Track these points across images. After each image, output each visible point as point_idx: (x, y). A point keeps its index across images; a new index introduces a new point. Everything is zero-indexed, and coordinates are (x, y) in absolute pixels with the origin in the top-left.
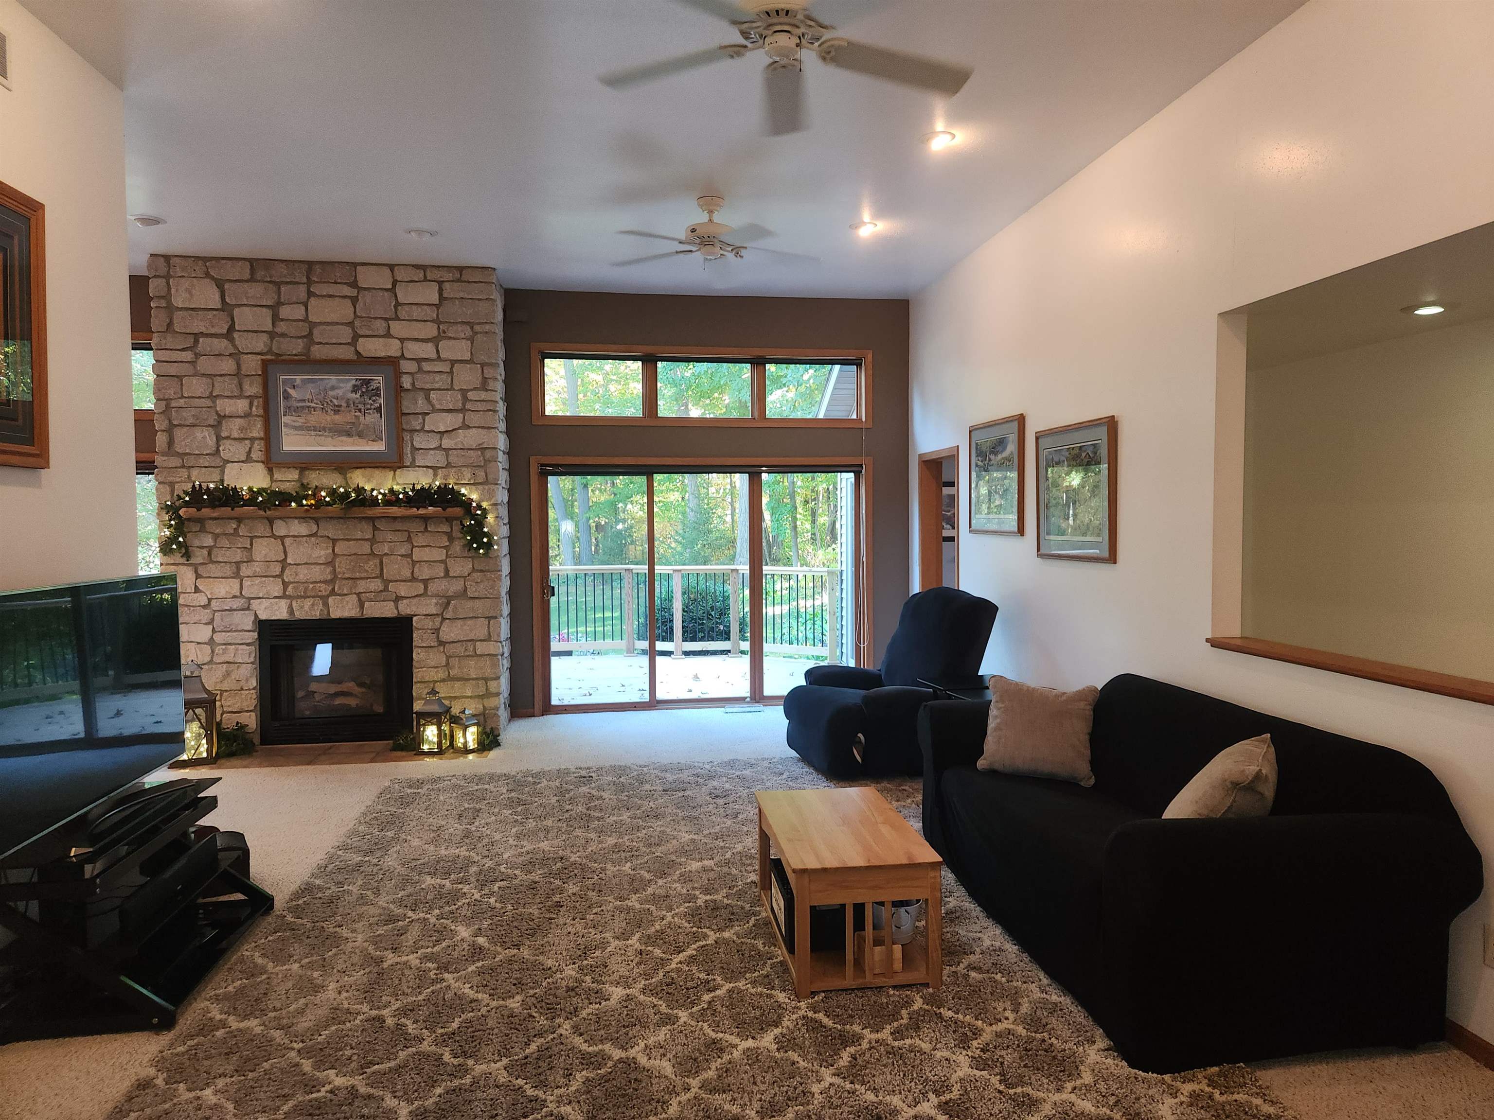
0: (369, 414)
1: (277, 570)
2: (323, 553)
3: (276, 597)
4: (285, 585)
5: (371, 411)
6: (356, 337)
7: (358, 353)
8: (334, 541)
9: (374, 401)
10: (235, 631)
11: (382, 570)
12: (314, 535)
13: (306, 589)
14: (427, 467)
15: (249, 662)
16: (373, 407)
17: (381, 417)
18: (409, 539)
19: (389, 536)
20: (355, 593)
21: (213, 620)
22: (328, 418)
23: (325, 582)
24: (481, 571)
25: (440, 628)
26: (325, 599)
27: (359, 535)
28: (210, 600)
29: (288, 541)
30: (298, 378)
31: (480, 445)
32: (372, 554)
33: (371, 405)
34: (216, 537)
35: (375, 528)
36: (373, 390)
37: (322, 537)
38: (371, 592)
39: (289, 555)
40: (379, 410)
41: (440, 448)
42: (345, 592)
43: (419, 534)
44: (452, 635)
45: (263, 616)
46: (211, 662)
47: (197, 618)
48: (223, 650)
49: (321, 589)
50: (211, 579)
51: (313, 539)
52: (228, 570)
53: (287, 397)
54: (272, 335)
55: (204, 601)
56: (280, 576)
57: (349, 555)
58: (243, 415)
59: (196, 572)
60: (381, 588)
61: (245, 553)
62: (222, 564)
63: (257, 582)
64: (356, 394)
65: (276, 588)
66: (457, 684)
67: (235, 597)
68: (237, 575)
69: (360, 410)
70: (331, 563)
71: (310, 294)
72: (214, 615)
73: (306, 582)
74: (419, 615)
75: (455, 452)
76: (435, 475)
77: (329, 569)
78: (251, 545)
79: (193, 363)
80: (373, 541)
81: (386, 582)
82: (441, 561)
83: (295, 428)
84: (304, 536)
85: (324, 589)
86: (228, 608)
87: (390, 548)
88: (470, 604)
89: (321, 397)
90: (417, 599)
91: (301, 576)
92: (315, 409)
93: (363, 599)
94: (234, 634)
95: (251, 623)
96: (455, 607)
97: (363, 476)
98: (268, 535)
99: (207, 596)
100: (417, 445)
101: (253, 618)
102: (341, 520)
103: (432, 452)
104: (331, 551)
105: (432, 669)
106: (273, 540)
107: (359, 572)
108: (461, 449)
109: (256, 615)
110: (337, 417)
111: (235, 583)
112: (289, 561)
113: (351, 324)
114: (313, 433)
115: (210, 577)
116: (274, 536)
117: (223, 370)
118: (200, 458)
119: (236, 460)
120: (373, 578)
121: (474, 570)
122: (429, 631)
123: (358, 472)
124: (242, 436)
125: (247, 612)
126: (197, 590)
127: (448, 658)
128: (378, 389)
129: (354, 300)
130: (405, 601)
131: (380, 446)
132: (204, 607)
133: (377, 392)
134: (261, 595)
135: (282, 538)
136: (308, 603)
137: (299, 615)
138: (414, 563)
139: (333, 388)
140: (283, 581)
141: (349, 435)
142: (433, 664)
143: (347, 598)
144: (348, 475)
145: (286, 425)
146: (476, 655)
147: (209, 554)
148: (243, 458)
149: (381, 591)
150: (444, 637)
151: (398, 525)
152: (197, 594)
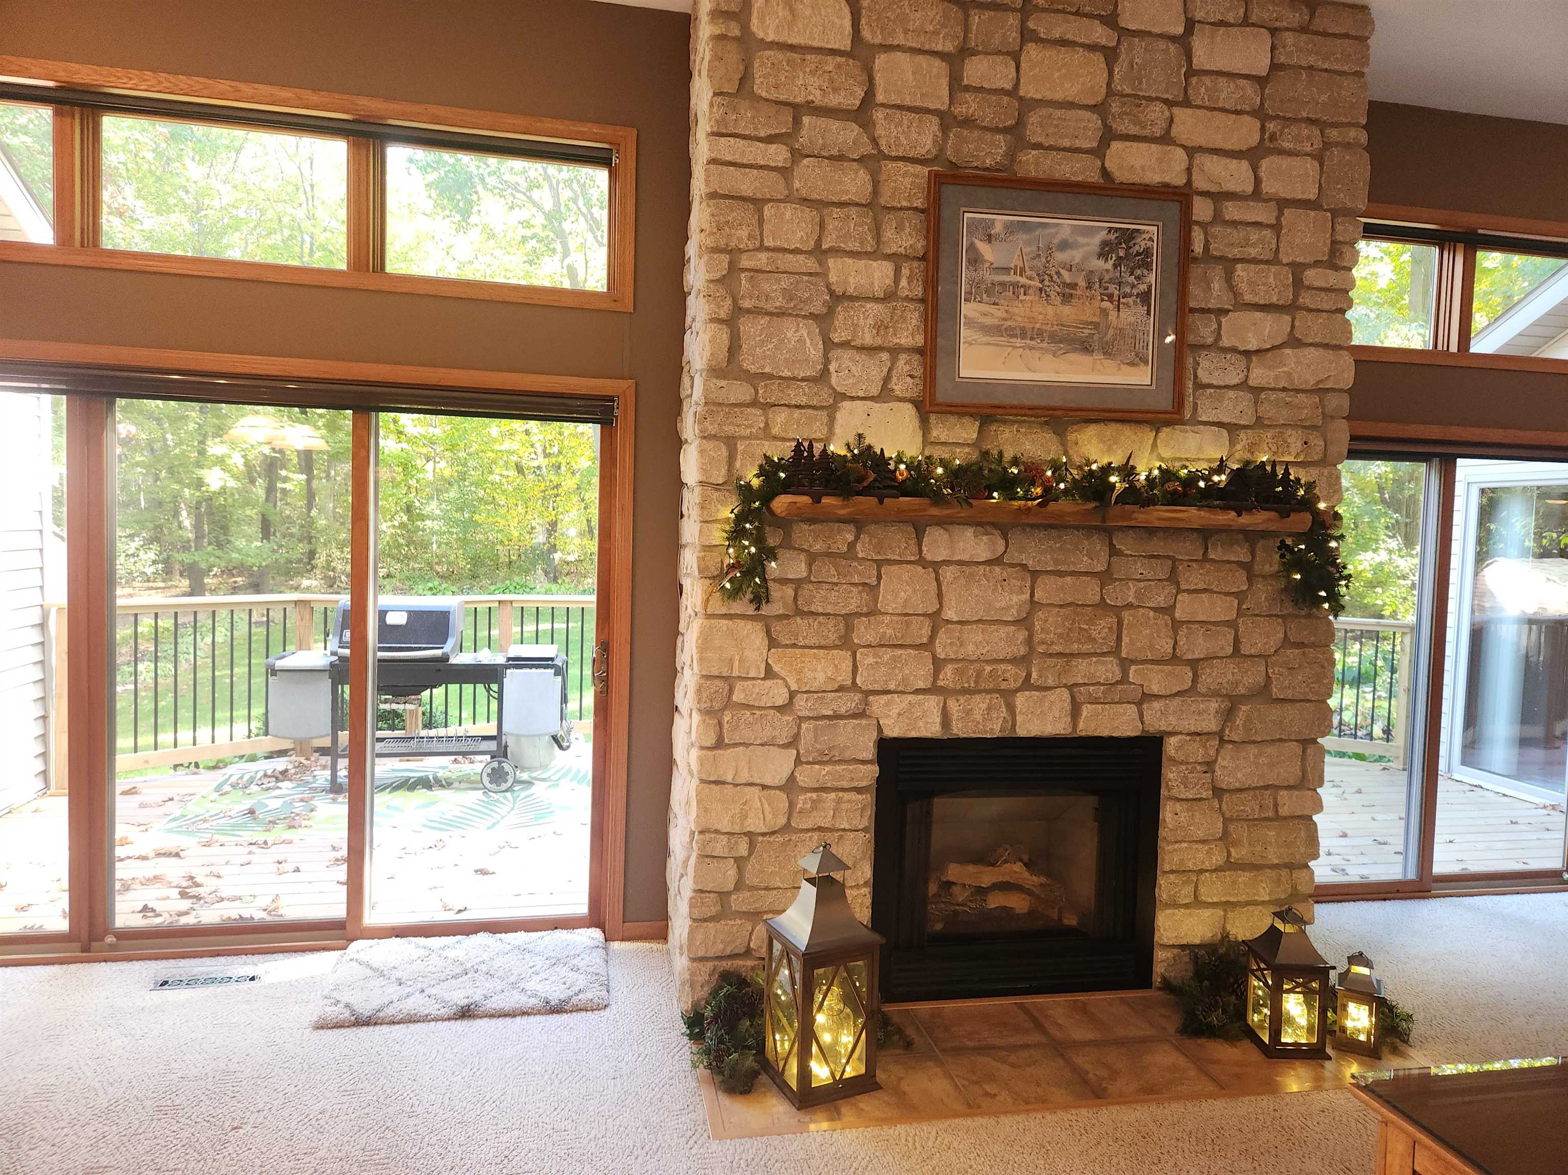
1: (923, 633)
3: (918, 692)
4: (938, 664)
5: (1130, 300)
6: (1108, 136)
7: (1105, 172)
8: (1035, 576)
9: (1138, 278)
10: (840, 762)
11: (1119, 639)
12: (996, 561)
13: (979, 674)
14: (1220, 424)
15: (861, 827)
16: (1135, 291)
17: (1149, 313)
18: (1173, 577)
19: (1140, 568)
20: (1065, 686)
21: (797, 736)
22: (1050, 311)
23: (1013, 661)
24: (1301, 645)
25: (1215, 761)
26: (1008, 696)
27: (1084, 564)
28: (792, 694)
29: (948, 573)
30: (1000, 221)
31: (1321, 381)
32: (1102, 604)
33: (1133, 286)
34: (812, 559)
35: (1114, 552)
36: (1138, 254)
37: (1012, 565)
38: (1099, 683)
39: (950, 599)
40: (1145, 297)
41: (1243, 385)
42: (1050, 682)
43: (1194, 565)
44: (1239, 775)
45: (893, 730)
46: (787, 828)
47: (767, 734)
48: (813, 801)
49: (1007, 675)
50: (797, 651)
51: (997, 569)
53: (975, 260)
54: (946, 120)
55: (781, 698)
56: (929, 646)
57: (1061, 606)
58: (882, 296)
59: (768, 633)
60: (1118, 677)
61: (864, 595)
62: (821, 619)
63: (886, 658)
64: (1106, 260)
65: (919, 672)
66: (1244, 877)
67: (841, 689)
68: (846, 642)
69: (1110, 297)
70: (1025, 622)
71: (1027, 36)
72: (799, 727)
73: (978, 660)
74: (1181, 733)
75: (1273, 396)
76: (1232, 443)
77: (1022, 635)
78: (879, 578)
79: (785, 172)
80: (1105, 577)
81: (1125, 664)
82: (1229, 624)
83: (987, 330)
84: (980, 563)
85: (1013, 675)
86: (830, 713)
87: (1138, 594)
88: (1275, 712)
89: (1040, 263)
90: (1177, 701)
91: (971, 647)
92: (1026, 288)
93: (1080, 699)
94: (839, 768)
95: (871, 744)
96: (1248, 720)
97: (1101, 441)
98: (913, 558)
99: (787, 686)
100: (1204, 378)
101: (874, 736)
102: (1054, 533)
103: (1231, 394)
104: (1027, 596)
105: (1199, 846)
106: (920, 568)
107: (1079, 641)
108: (1284, 389)
109: (880, 729)
110: (1066, 310)
111: (843, 658)
112: (947, 614)
113: (1099, 108)
114: (1018, 342)
115: (794, 646)
116: (921, 562)
117: (847, 192)
118: (788, 387)
119: (861, 394)
120: (1104, 654)
121: (1287, 642)
122: (1198, 767)
123: (1092, 430)
124: (879, 341)
125: (864, 722)
126: (770, 673)
127: (1226, 821)
128: (1147, 252)
129: (1110, 55)
130: (1156, 705)
131: (1141, 377)
132: (780, 709)
133: (1144, 260)
134: (892, 687)
135: (936, 566)
136: (979, 704)
137: (959, 730)
138: (1176, 625)
139: (1064, 246)
140: (934, 657)
141: (1086, 347)
142: (1201, 834)
143: (1052, 696)
144: (1071, 437)
145: (970, 323)
146: (1277, 818)
147: (798, 596)
148: (875, 391)
149: (1117, 683)
150: (1225, 780)
151: (1157, 546)
152: (769, 683)
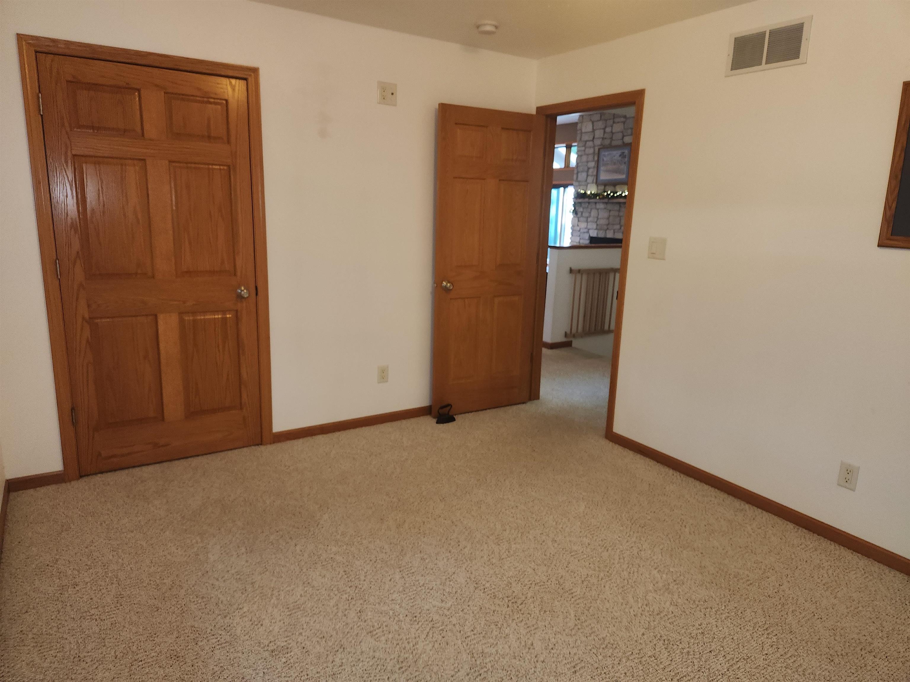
0: (623, 164)
1: (596, 220)
2: (607, 215)
6: (623, 136)
7: (623, 142)
8: (610, 211)
12: (605, 208)
13: (602, 227)
16: (624, 162)
22: (612, 167)
23: (606, 225)
30: (606, 153)
34: (583, 208)
37: (607, 209)
39: (600, 215)
42: (611, 229)
49: (605, 227)
51: (605, 210)
52: (585, 219)
53: (603, 160)
54: (603, 138)
56: (596, 222)
57: (613, 216)
58: (593, 167)
61: (589, 214)
63: (591, 224)
64: (620, 157)
65: (595, 226)
68: (587, 222)
69: (620, 164)
70: (608, 218)
73: (602, 225)
77: (608, 221)
78: (591, 211)
83: (604, 171)
89: (611, 159)
91: (601, 222)
92: (609, 164)
98: (595, 208)
104: (609, 214)
107: (615, 222)
109: (590, 235)
110: (614, 166)
112: (599, 217)
113: (622, 132)
114: (608, 173)
117: (590, 152)
119: (589, 184)
124: (592, 174)
131: (624, 176)
133: (625, 157)
135: (598, 209)
139: (615, 156)
140: (597, 224)
145: (602, 170)
147: (582, 214)
148: (591, 183)
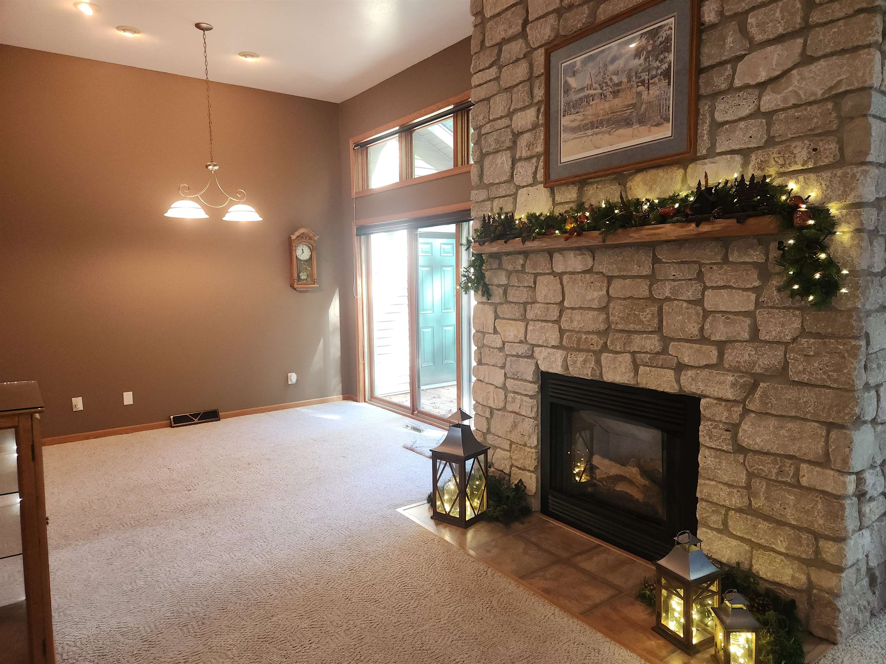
0: (654, 84)
2: (596, 294)
3: (553, 347)
4: (562, 332)
5: (656, 79)
9: (661, 61)
10: (521, 380)
11: (661, 321)
12: (589, 271)
14: (732, 152)
17: (669, 84)
18: (700, 277)
19: (672, 271)
20: (629, 352)
21: (505, 364)
24: (818, 335)
25: (740, 423)
26: (598, 354)
27: (635, 270)
28: (504, 343)
29: (565, 278)
30: (579, 60)
32: (651, 299)
33: (658, 68)
34: (509, 274)
35: (656, 260)
36: (661, 43)
38: (647, 353)
39: (566, 296)
40: (666, 74)
43: (715, 267)
44: (758, 440)
45: (543, 368)
46: (504, 409)
47: (494, 361)
48: (513, 398)
50: (505, 321)
53: (567, 89)
54: (559, 13)
56: (557, 322)
58: (531, 128)
59: (495, 312)
60: (658, 349)
61: (530, 293)
62: (512, 305)
63: (538, 327)
65: (553, 337)
67: (521, 342)
68: (524, 319)
72: (506, 359)
74: (708, 397)
75: (782, 116)
76: (745, 164)
78: (535, 283)
79: (497, 79)
80: (652, 279)
81: (666, 341)
82: (746, 314)
84: (579, 273)
85: (596, 341)
86: (515, 353)
87: (673, 290)
89: (600, 78)
90: (706, 372)
93: (638, 361)
94: (519, 383)
95: (532, 373)
96: (765, 394)
97: (645, 184)
98: (547, 272)
99: (502, 338)
100: (719, 117)
102: (618, 251)
103: (742, 124)
105: (724, 488)
106: (552, 277)
108: (795, 106)
109: (537, 365)
110: (617, 101)
111: (521, 325)
112: (566, 304)
114: (590, 132)
115: (504, 318)
116: (553, 273)
118: (499, 187)
119: (525, 184)
120: (651, 332)
122: (721, 426)
123: (639, 178)
124: (529, 154)
126: (495, 331)
127: (750, 475)
128: (668, 39)
130: (690, 373)
132: (500, 349)
133: (666, 46)
134: (540, 343)
135: (560, 275)
136: (581, 357)
137: (575, 372)
138: (706, 314)
140: (560, 328)
141: (628, 123)
142: (726, 479)
143: (620, 358)
144: (628, 185)
145: (567, 129)
147: (505, 293)
148: (530, 181)
149: (658, 353)
150: (745, 440)
151: (685, 254)
152: (495, 336)
